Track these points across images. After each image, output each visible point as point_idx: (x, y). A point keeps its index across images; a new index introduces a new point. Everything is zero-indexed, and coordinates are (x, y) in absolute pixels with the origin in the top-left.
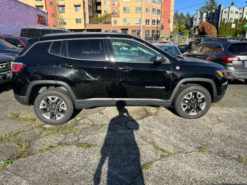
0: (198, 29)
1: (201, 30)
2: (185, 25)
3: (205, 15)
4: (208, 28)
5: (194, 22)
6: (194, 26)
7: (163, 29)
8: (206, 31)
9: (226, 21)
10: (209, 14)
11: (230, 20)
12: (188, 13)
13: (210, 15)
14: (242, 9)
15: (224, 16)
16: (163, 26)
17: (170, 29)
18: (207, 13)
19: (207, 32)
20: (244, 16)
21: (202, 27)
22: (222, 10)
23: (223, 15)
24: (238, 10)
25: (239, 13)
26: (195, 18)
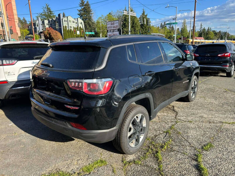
0: (45, 34)
1: (48, 36)
2: (28, 30)
3: (46, 22)
4: (54, 34)
5: (38, 28)
6: (38, 31)
7: (13, 33)
8: (53, 36)
9: (67, 29)
10: (50, 21)
11: (70, 28)
12: (24, 18)
13: (52, 22)
14: (77, 20)
15: (65, 24)
16: (12, 30)
17: (17, 33)
18: (49, 20)
19: (54, 38)
20: (79, 25)
21: (48, 33)
22: (62, 19)
23: (63, 23)
24: (74, 20)
25: (75, 22)
26: (37, 24)
